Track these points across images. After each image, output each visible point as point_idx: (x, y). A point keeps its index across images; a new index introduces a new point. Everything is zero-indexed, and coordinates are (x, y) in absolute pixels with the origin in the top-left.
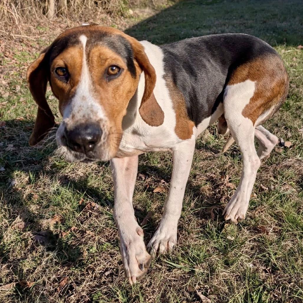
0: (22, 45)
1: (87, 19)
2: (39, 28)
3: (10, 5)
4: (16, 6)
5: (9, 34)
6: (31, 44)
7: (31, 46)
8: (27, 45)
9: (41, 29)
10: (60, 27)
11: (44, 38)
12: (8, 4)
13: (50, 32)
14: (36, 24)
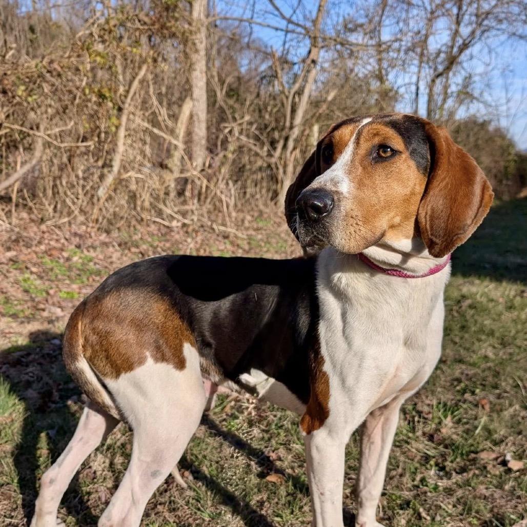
2: (258, 220)
9: (261, 223)
11: (260, 236)
12: (225, 181)
13: (272, 228)
14: (256, 214)
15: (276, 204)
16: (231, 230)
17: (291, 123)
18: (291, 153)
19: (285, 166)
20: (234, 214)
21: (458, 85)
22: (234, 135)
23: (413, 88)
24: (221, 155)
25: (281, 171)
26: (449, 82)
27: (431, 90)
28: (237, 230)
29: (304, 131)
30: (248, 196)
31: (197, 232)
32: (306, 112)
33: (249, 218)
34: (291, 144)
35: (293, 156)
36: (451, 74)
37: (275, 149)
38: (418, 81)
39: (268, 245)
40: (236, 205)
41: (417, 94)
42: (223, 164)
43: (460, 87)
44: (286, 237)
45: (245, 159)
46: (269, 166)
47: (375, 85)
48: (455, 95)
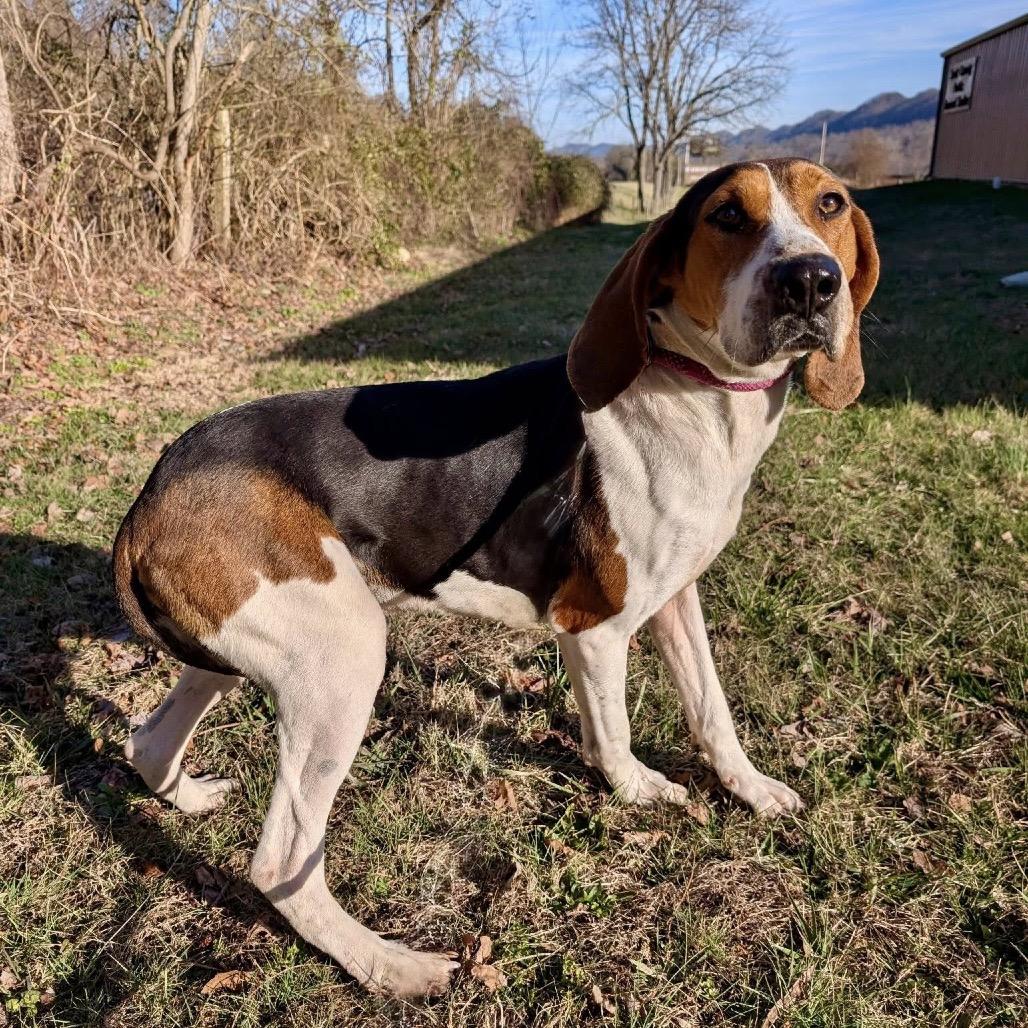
0: (78, 337)
1: (279, 270)
2: (140, 288)
3: (71, 223)
4: (84, 227)
5: (46, 304)
6: (107, 333)
7: (105, 339)
8: (93, 336)
9: (146, 293)
10: (201, 288)
11: (146, 319)
12: (64, 220)
13: (168, 302)
14: (135, 277)
15: (169, 256)
16: (89, 312)
17: (178, 107)
18: (186, 162)
19: (178, 187)
20: (90, 281)
21: (453, 40)
22: (70, 130)
23: (382, 46)
24: (49, 170)
25: (171, 195)
26: (440, 35)
27: (410, 51)
28: (100, 310)
29: (204, 119)
30: (115, 244)
31: (18, 321)
32: (202, 88)
33: (121, 285)
34: (182, 144)
35: (190, 166)
36: (440, 22)
37: (153, 155)
38: (388, 33)
39: (163, 334)
40: (93, 263)
41: (389, 57)
42: (55, 186)
43: (456, 45)
44: (197, 317)
45: (101, 176)
46: (148, 187)
47: (319, 38)
48: (450, 59)
